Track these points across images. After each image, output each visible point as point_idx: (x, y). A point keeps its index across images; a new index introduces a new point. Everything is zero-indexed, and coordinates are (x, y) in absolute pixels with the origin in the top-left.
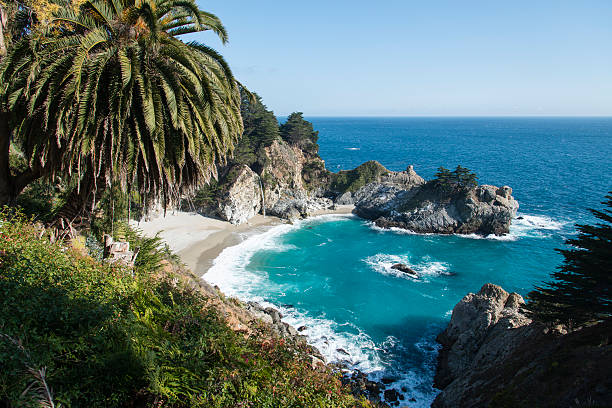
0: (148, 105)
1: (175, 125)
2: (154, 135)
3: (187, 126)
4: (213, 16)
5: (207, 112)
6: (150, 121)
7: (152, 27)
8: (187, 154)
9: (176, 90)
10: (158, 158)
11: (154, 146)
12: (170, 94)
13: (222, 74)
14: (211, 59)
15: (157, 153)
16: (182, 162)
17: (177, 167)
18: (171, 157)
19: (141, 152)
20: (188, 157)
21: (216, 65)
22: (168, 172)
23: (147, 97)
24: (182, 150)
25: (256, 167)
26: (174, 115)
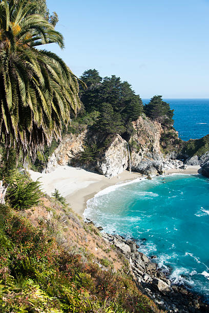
0: (9, 91)
1: (25, 104)
2: (11, 111)
3: (33, 104)
4: (58, 33)
5: (47, 95)
6: (9, 102)
7: (12, 43)
8: (33, 122)
9: (25, 82)
10: (13, 125)
11: (12, 117)
12: (22, 84)
13: (60, 70)
14: (54, 61)
15: (13, 122)
16: (30, 128)
17: (27, 131)
18: (23, 124)
19: (3, 120)
20: (35, 126)
21: (57, 65)
22: (21, 134)
23: (8, 86)
24: (30, 120)
25: (126, 136)
26: (24, 98)
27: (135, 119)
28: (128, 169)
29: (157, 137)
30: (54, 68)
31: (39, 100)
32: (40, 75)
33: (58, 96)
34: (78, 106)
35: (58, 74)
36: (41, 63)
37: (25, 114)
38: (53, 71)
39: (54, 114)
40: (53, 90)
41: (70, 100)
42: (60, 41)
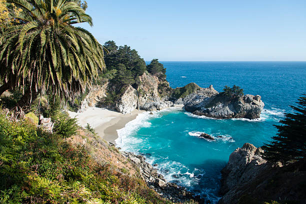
0: (54, 56)
1: (66, 64)
2: (56, 69)
3: (72, 64)
4: (88, 16)
5: (82, 58)
6: (55, 62)
7: (56, 21)
8: (73, 77)
9: (66, 48)
10: (58, 79)
11: (57, 73)
12: (64, 50)
13: (91, 41)
14: (86, 35)
15: (58, 77)
16: (70, 81)
17: (68, 83)
18: (65, 78)
19: (51, 76)
20: (74, 79)
21: (88, 37)
22: (64, 85)
23: (54, 52)
24: (70, 75)
25: (135, 86)
26: (65, 60)
27: (141, 75)
28: (137, 108)
29: (156, 86)
30: (86, 40)
31: (76, 62)
32: (76, 44)
33: (89, 59)
34: (103, 66)
35: (89, 43)
36: (77, 36)
37: (66, 71)
38: (86, 42)
39: (87, 71)
40: (86, 55)
41: (98, 62)
42: (90, 21)
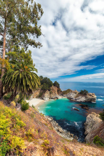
0: (24, 81)
1: (28, 84)
5: (33, 82)
6: (24, 84)
11: (24, 87)
13: (36, 76)
17: (28, 90)
18: (27, 89)
20: (30, 89)
21: (35, 75)
25: (49, 90)
26: (27, 83)
27: (51, 86)
28: (50, 98)
29: (56, 90)
30: (35, 76)
31: (31, 83)
32: (31, 77)
33: (35, 82)
34: (40, 84)
35: (36, 77)
36: (32, 75)
37: (28, 86)
38: (34, 76)
39: (34, 86)
40: (34, 81)
41: (38, 83)
42: (37, 71)
